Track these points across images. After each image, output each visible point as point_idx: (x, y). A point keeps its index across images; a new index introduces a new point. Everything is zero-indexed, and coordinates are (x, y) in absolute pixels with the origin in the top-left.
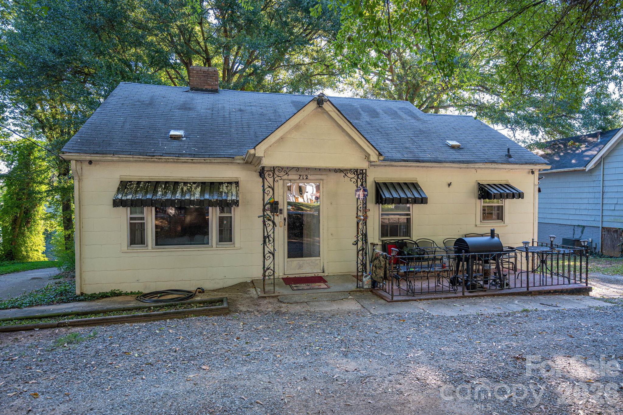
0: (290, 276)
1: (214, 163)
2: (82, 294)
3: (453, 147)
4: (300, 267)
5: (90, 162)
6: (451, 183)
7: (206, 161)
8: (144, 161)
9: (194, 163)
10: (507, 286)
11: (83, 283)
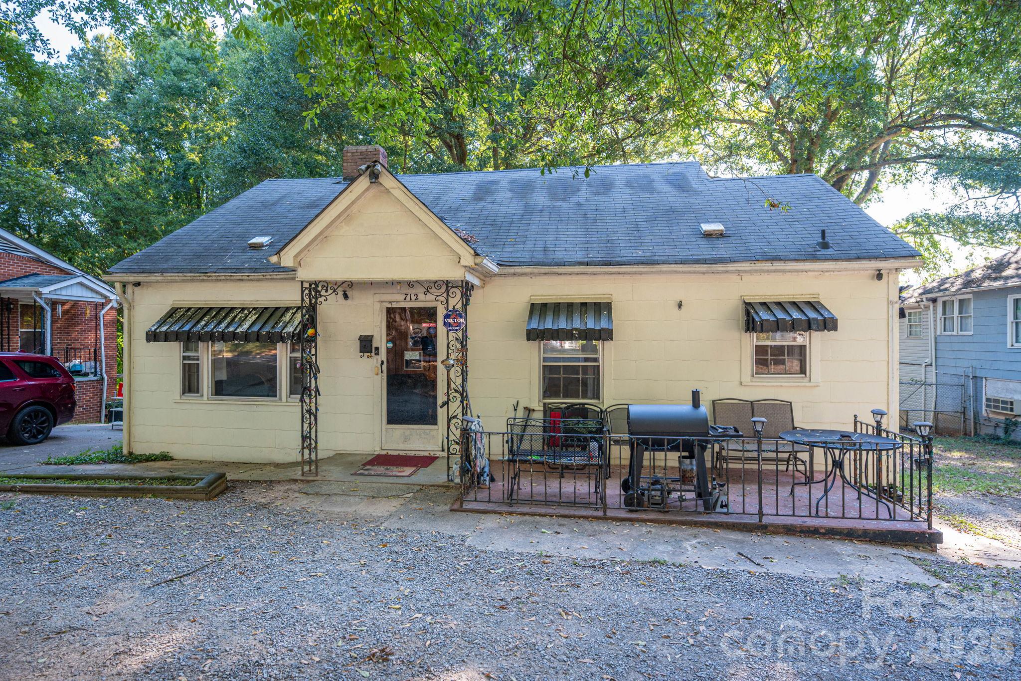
0: (390, 453)
1: (277, 279)
2: (131, 454)
3: (708, 235)
4: (406, 440)
5: (138, 284)
6: (681, 302)
7: (266, 277)
8: (192, 281)
9: (252, 280)
10: (722, 506)
11: (132, 440)
